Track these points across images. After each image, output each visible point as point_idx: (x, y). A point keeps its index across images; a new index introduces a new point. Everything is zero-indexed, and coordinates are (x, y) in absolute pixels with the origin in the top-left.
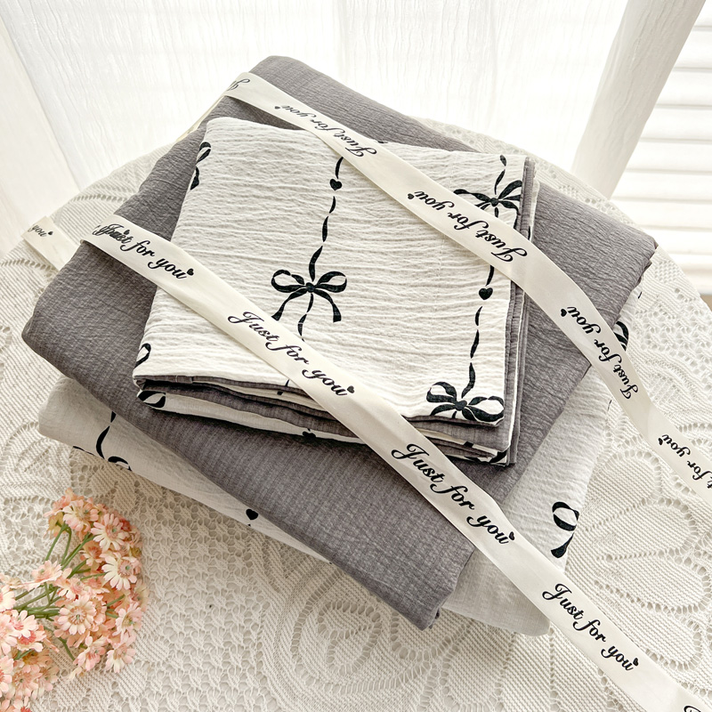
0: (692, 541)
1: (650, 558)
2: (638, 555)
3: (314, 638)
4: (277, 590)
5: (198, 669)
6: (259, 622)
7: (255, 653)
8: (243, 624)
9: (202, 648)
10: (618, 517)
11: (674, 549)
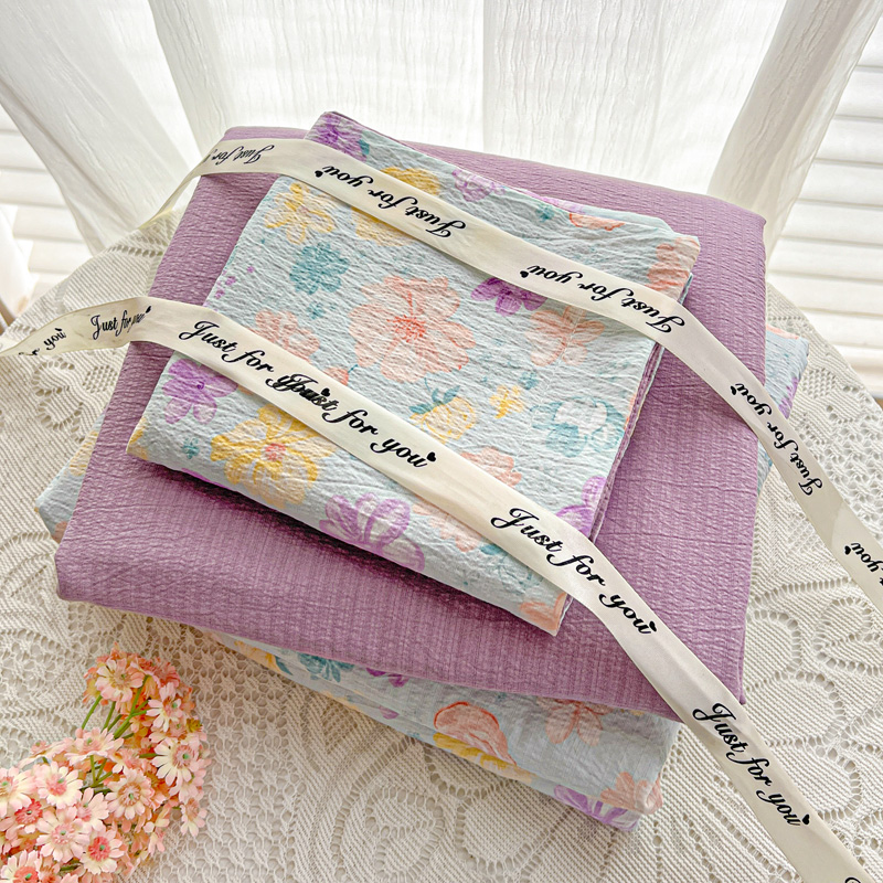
0: (838, 728)
1: (785, 748)
3: (361, 834)
4: (317, 769)
6: (292, 809)
7: (285, 850)
8: (272, 811)
11: (815, 737)
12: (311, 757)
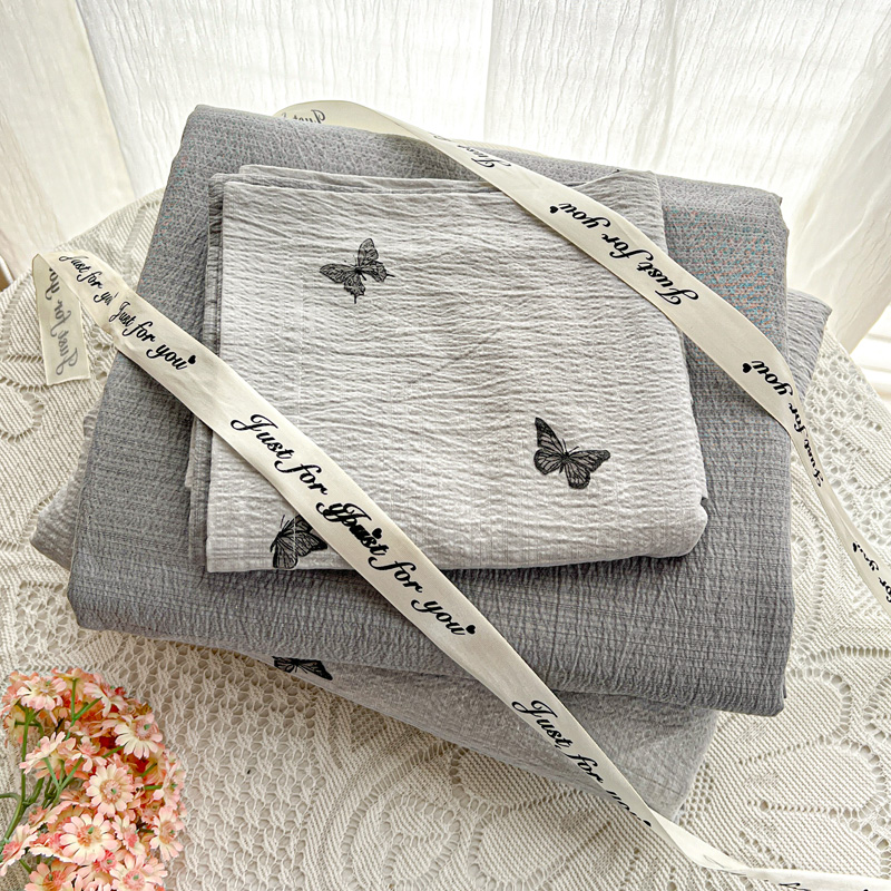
0: (877, 804)
1: (818, 815)
2: (802, 809)
3: (373, 837)
4: (339, 765)
5: (222, 848)
6: (308, 802)
7: (296, 842)
8: (288, 801)
9: (232, 822)
10: (784, 753)
11: (851, 809)
12: (335, 754)
